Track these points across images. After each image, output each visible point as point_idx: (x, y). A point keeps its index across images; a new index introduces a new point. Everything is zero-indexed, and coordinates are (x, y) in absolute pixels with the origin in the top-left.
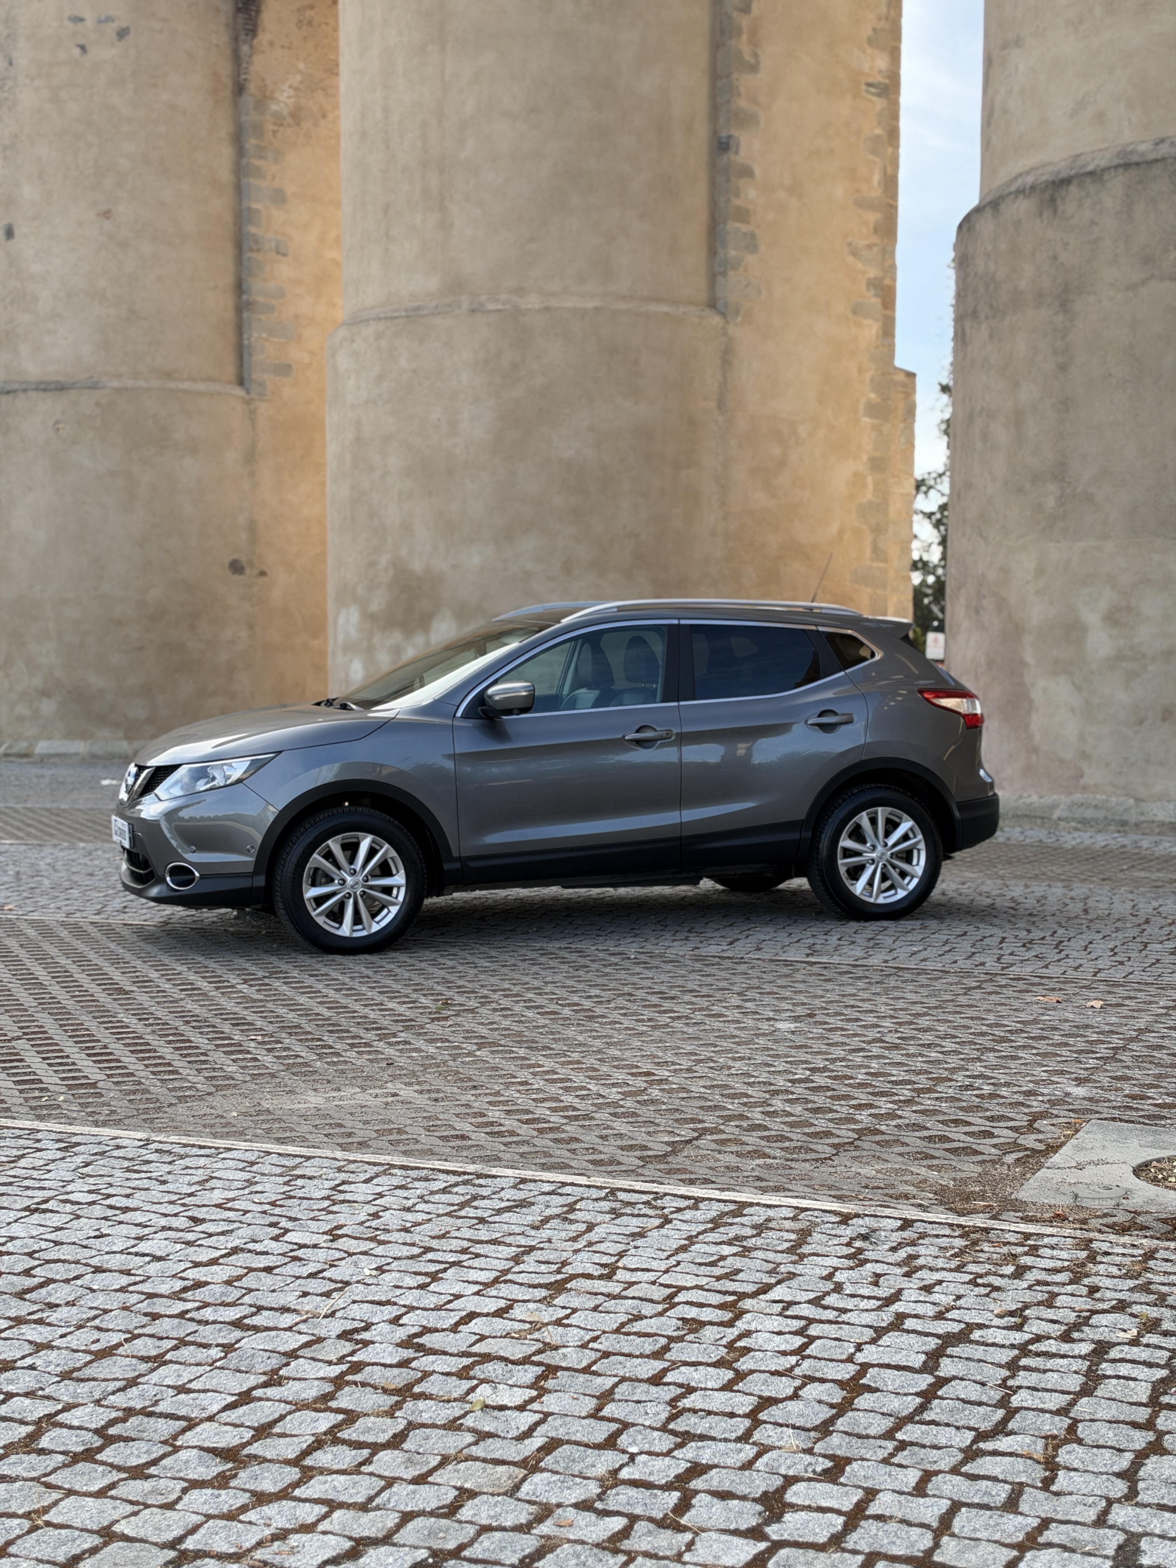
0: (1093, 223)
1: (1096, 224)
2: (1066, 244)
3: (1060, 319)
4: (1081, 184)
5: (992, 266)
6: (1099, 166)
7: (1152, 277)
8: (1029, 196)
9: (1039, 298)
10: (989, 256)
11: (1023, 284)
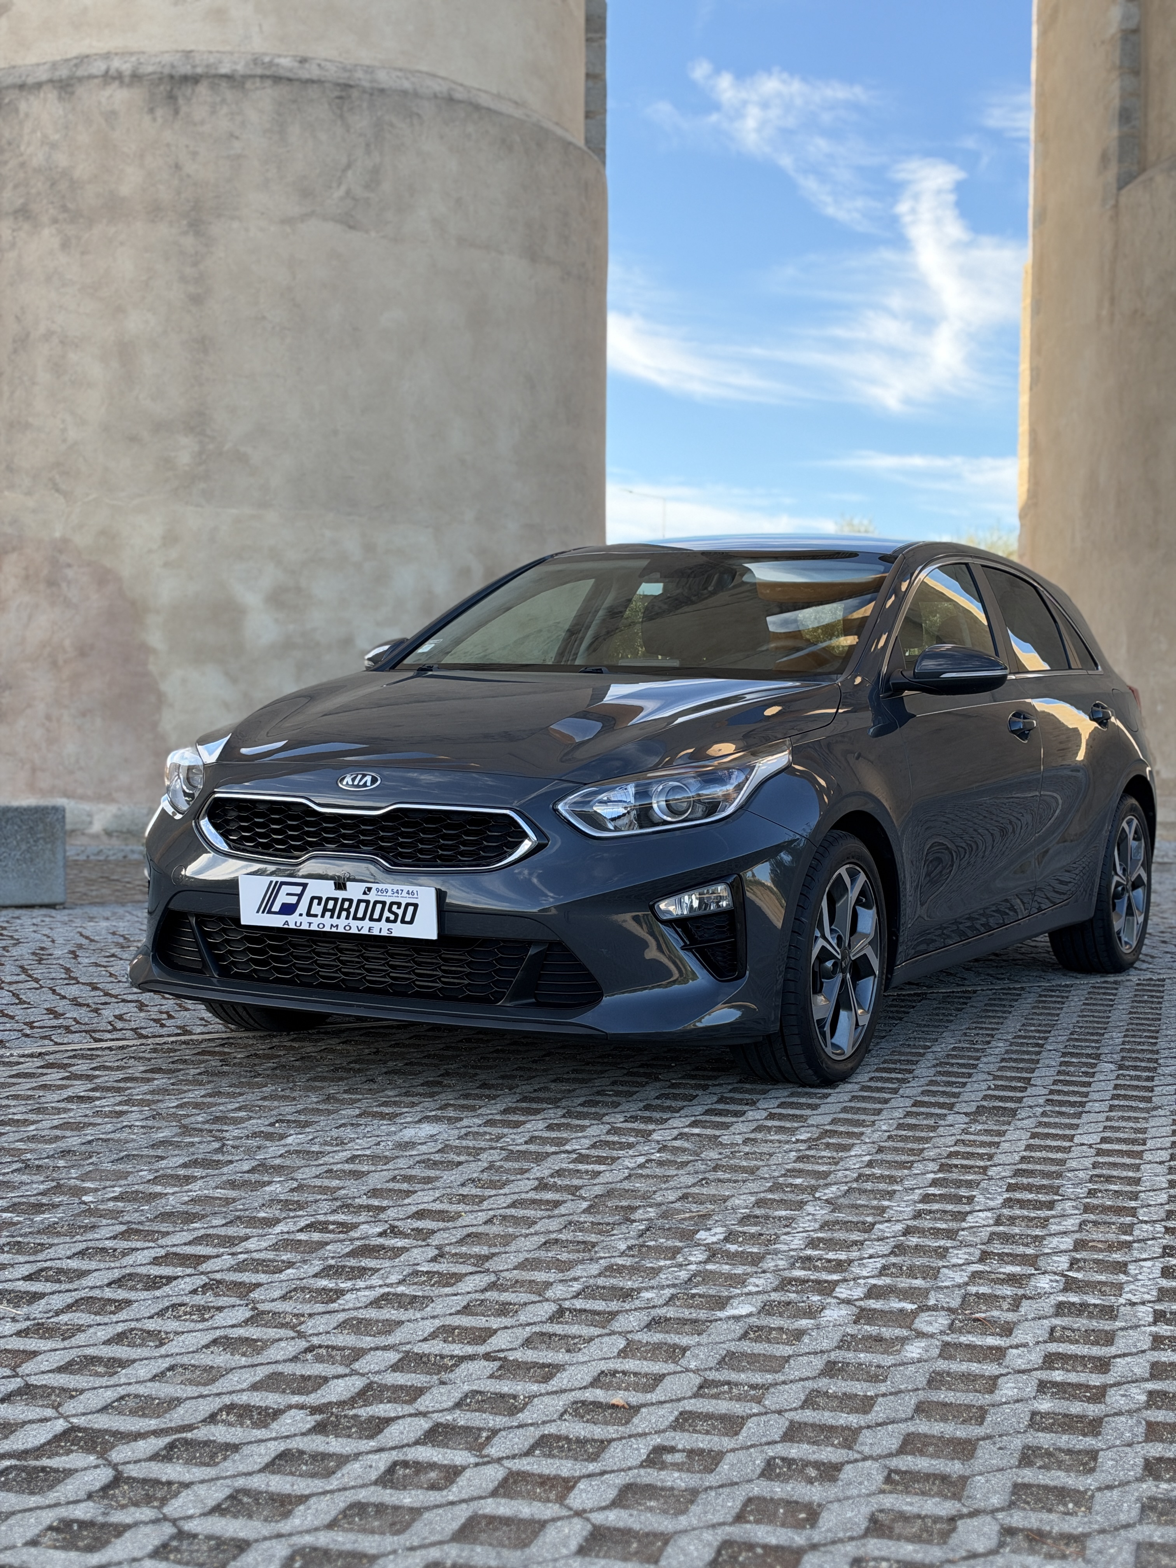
0: (232, 136)
1: (237, 138)
2: (194, 154)
3: (189, 242)
4: (213, 87)
5: (62, 159)
6: (235, 70)
7: (312, 214)
8: (130, 85)
9: (155, 211)
10: (54, 146)
11: (125, 190)
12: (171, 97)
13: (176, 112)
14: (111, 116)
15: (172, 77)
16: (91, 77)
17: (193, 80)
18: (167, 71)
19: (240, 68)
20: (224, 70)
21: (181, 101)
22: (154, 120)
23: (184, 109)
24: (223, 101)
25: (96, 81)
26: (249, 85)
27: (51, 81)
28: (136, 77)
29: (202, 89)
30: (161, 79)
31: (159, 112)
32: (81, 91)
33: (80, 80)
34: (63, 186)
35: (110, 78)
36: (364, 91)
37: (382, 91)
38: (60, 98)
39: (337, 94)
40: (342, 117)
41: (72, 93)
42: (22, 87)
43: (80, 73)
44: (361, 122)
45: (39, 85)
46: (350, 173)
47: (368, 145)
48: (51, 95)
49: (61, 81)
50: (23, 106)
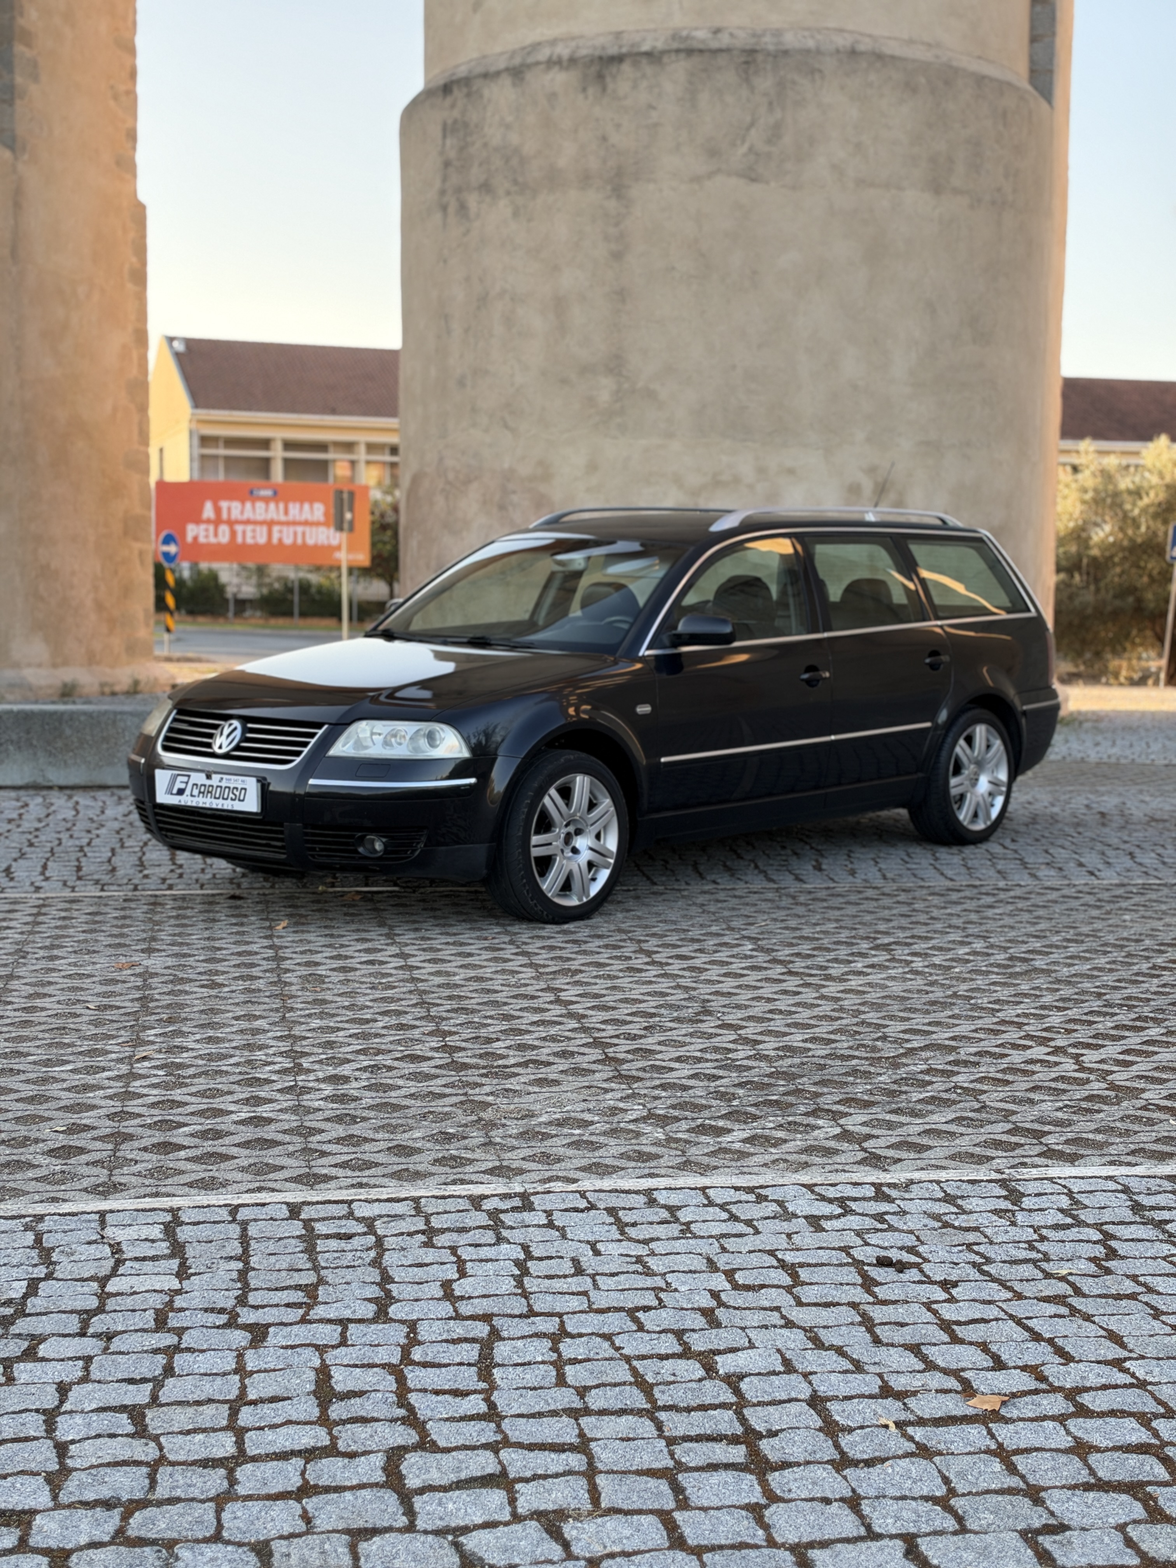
0: (651, 107)
1: (654, 108)
2: (618, 126)
3: (612, 205)
4: (636, 64)
5: (514, 138)
6: (654, 48)
7: (718, 171)
8: (567, 69)
9: (585, 180)
10: (508, 127)
11: (562, 162)
12: (600, 77)
13: (604, 89)
14: (552, 97)
15: (601, 58)
16: (538, 63)
17: (619, 59)
18: (597, 53)
19: (660, 45)
20: (645, 48)
21: (608, 79)
22: (586, 98)
23: (611, 86)
24: (644, 76)
25: (542, 67)
26: (665, 59)
27: (507, 69)
28: (573, 61)
29: (626, 67)
30: (592, 61)
31: (591, 91)
32: (529, 76)
33: (529, 66)
34: (515, 162)
35: (553, 63)
36: (768, 54)
37: (786, 53)
38: (514, 85)
39: (743, 59)
40: (747, 80)
41: (522, 79)
42: (486, 76)
43: (530, 60)
44: (765, 83)
45: (498, 74)
46: (753, 132)
47: (770, 104)
48: (506, 81)
49: (514, 68)
50: (486, 92)
